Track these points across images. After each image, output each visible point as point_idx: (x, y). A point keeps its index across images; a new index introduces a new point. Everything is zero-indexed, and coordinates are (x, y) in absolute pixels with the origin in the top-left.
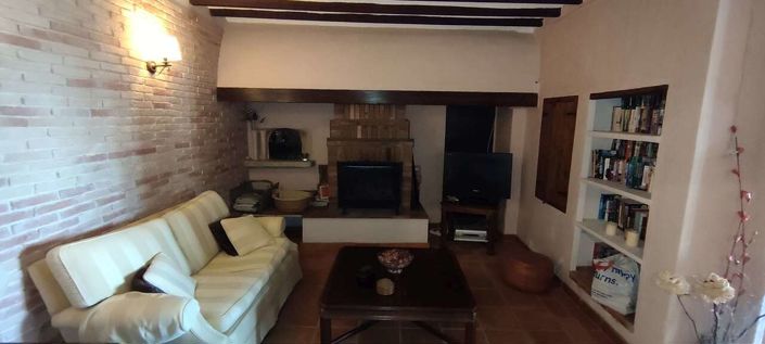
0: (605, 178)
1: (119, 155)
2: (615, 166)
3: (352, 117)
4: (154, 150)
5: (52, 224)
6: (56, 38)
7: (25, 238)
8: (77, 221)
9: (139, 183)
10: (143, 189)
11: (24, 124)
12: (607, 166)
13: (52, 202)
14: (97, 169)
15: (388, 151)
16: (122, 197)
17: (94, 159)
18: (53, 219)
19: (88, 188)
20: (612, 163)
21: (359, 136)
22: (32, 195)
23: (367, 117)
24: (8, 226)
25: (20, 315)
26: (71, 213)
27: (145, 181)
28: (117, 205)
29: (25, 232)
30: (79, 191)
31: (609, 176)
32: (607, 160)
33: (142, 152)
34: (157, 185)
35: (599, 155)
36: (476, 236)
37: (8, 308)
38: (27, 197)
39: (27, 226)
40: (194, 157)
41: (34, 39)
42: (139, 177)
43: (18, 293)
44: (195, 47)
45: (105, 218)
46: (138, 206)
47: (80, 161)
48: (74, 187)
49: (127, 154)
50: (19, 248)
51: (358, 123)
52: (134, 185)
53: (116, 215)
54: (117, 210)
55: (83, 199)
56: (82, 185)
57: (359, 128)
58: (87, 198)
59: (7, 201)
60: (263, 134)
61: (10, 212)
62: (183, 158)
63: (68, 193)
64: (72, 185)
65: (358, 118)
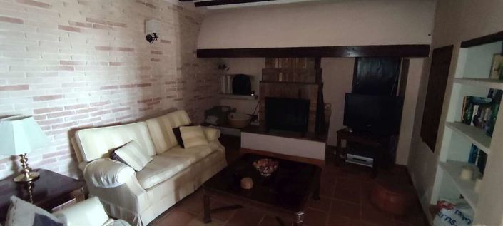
0: (472, 124)
1: (127, 86)
2: (482, 114)
3: (277, 67)
4: (149, 85)
5: (86, 119)
6: (89, 26)
7: (71, 124)
8: (100, 119)
9: (139, 102)
10: (142, 106)
11: (72, 69)
12: (475, 112)
13: (86, 108)
14: (112, 93)
15: (300, 91)
16: (128, 109)
17: (111, 87)
18: (86, 117)
19: (107, 103)
20: (480, 110)
21: (281, 80)
22: (76, 104)
23: (286, 66)
24: (63, 117)
25: (69, 160)
26: (96, 114)
27: (144, 101)
28: (125, 113)
29: (72, 121)
30: (102, 104)
31: (476, 122)
32: (476, 107)
33: (143, 85)
34: (151, 104)
35: (470, 102)
36: (365, 161)
37: (62, 156)
38: (72, 104)
39: (73, 118)
40: (178, 89)
41: (77, 27)
42: (140, 99)
43: (68, 149)
44: (181, 26)
45: (117, 119)
46: (139, 115)
47: (102, 88)
48: (99, 101)
49: (133, 86)
50: (69, 128)
51: (279, 70)
52: (136, 103)
53: (124, 118)
54: (125, 115)
55: (104, 108)
56: (104, 101)
57: (281, 74)
58: (106, 107)
59: (63, 106)
60: (229, 77)
61: (64, 111)
62: (170, 90)
63: (95, 104)
64: (98, 100)
65: (280, 67)
